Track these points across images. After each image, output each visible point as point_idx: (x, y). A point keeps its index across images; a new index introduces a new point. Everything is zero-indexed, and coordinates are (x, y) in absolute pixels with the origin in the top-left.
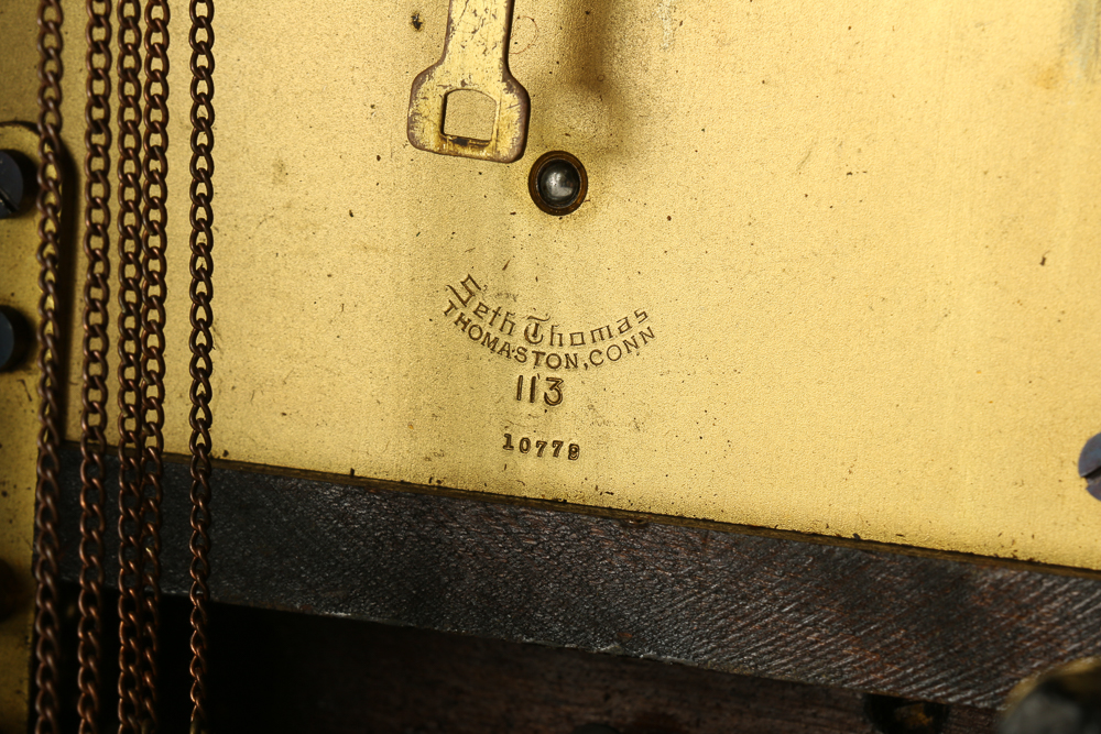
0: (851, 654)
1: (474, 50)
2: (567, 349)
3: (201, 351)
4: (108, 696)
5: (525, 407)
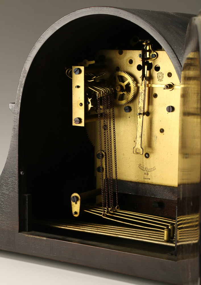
0: (173, 197)
1: (138, 145)
2: (149, 170)
3: (116, 172)
4: (109, 196)
5: (145, 175)
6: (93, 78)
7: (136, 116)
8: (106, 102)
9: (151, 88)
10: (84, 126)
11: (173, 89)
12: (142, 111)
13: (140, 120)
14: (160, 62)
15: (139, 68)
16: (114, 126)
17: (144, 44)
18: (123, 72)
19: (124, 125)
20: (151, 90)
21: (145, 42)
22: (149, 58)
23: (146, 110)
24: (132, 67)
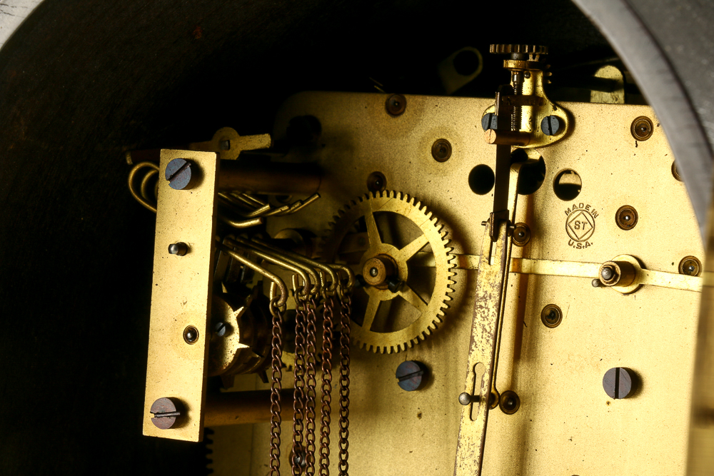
6: (257, 212)
7: (452, 409)
8: (311, 328)
9: (532, 278)
10: (196, 440)
11: (641, 286)
12: (486, 384)
13: (471, 429)
14: (583, 158)
15: (480, 180)
16: (344, 451)
17: (511, 64)
18: (402, 199)
19: (392, 449)
20: (531, 289)
21: (515, 55)
22: (530, 137)
23: (502, 384)
24: (445, 173)
